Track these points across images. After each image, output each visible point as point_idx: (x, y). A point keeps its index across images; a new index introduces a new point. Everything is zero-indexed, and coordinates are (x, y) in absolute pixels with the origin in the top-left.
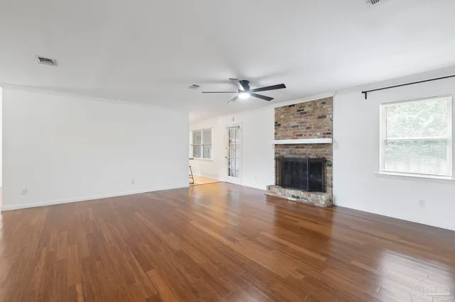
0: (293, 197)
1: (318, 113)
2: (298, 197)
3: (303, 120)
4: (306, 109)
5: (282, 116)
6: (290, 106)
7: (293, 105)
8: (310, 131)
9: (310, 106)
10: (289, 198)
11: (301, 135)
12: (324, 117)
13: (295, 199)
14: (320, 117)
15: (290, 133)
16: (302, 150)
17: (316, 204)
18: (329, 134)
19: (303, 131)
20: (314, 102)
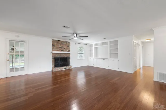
0: (64, 69)
1: (67, 45)
2: (66, 68)
3: (63, 46)
4: (64, 43)
5: (56, 43)
6: (59, 41)
7: (60, 41)
8: (65, 49)
9: (65, 42)
10: (63, 70)
11: (62, 50)
12: (68, 46)
13: (65, 69)
14: (67, 46)
15: (59, 49)
16: (63, 55)
17: (71, 69)
18: (69, 51)
19: (63, 49)
20: (66, 42)
